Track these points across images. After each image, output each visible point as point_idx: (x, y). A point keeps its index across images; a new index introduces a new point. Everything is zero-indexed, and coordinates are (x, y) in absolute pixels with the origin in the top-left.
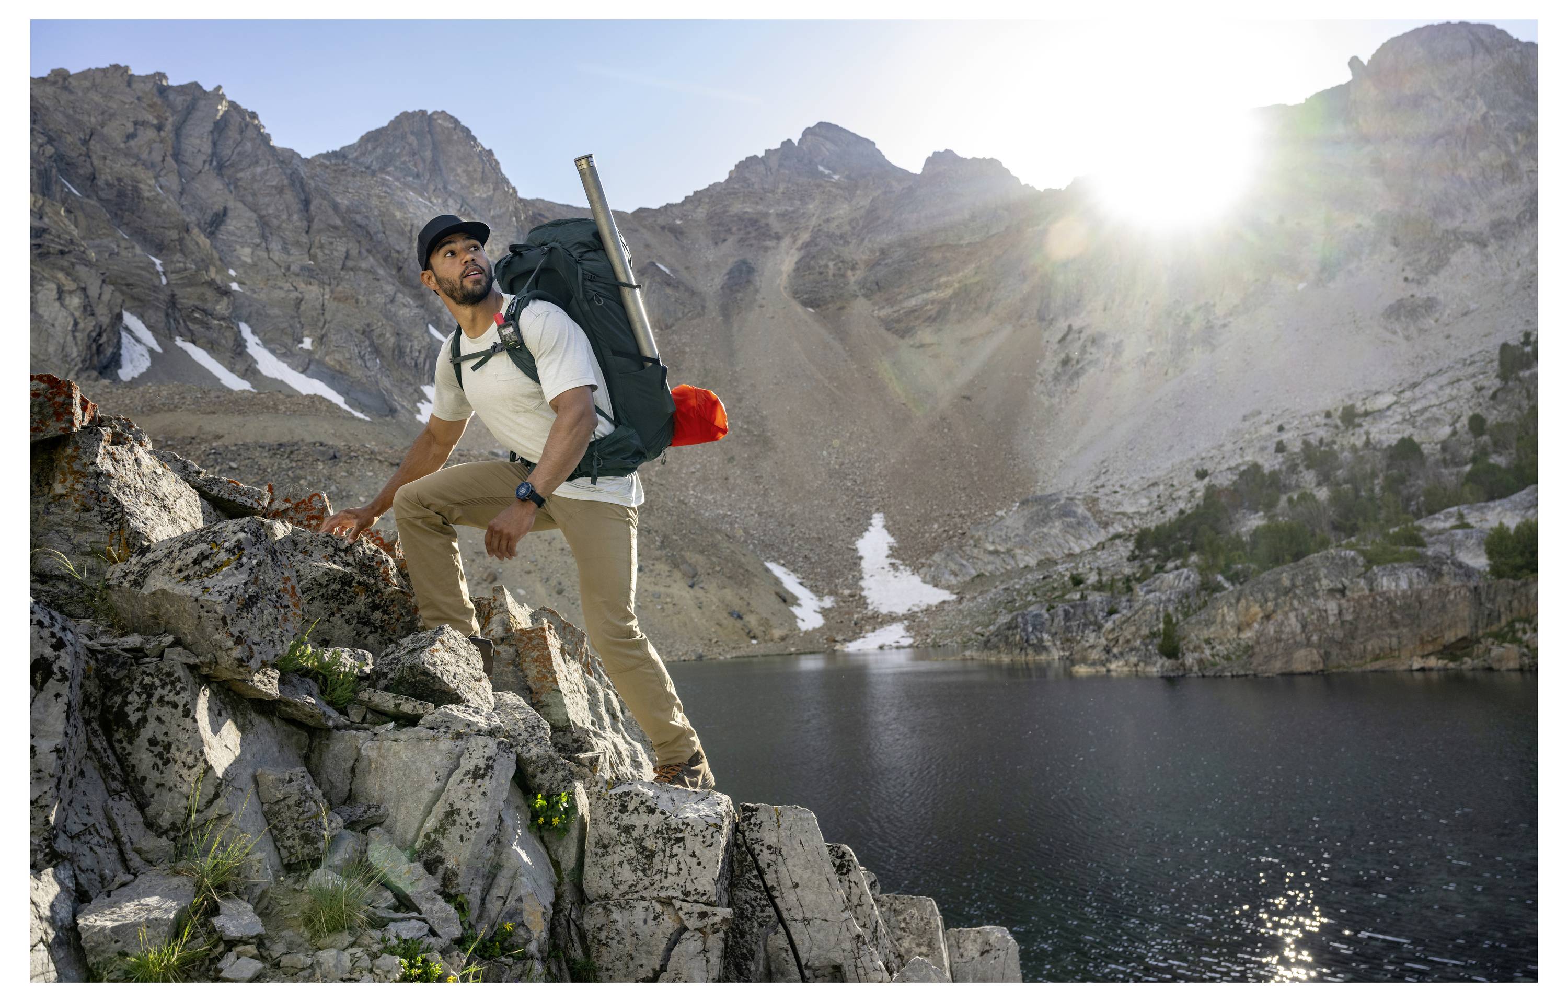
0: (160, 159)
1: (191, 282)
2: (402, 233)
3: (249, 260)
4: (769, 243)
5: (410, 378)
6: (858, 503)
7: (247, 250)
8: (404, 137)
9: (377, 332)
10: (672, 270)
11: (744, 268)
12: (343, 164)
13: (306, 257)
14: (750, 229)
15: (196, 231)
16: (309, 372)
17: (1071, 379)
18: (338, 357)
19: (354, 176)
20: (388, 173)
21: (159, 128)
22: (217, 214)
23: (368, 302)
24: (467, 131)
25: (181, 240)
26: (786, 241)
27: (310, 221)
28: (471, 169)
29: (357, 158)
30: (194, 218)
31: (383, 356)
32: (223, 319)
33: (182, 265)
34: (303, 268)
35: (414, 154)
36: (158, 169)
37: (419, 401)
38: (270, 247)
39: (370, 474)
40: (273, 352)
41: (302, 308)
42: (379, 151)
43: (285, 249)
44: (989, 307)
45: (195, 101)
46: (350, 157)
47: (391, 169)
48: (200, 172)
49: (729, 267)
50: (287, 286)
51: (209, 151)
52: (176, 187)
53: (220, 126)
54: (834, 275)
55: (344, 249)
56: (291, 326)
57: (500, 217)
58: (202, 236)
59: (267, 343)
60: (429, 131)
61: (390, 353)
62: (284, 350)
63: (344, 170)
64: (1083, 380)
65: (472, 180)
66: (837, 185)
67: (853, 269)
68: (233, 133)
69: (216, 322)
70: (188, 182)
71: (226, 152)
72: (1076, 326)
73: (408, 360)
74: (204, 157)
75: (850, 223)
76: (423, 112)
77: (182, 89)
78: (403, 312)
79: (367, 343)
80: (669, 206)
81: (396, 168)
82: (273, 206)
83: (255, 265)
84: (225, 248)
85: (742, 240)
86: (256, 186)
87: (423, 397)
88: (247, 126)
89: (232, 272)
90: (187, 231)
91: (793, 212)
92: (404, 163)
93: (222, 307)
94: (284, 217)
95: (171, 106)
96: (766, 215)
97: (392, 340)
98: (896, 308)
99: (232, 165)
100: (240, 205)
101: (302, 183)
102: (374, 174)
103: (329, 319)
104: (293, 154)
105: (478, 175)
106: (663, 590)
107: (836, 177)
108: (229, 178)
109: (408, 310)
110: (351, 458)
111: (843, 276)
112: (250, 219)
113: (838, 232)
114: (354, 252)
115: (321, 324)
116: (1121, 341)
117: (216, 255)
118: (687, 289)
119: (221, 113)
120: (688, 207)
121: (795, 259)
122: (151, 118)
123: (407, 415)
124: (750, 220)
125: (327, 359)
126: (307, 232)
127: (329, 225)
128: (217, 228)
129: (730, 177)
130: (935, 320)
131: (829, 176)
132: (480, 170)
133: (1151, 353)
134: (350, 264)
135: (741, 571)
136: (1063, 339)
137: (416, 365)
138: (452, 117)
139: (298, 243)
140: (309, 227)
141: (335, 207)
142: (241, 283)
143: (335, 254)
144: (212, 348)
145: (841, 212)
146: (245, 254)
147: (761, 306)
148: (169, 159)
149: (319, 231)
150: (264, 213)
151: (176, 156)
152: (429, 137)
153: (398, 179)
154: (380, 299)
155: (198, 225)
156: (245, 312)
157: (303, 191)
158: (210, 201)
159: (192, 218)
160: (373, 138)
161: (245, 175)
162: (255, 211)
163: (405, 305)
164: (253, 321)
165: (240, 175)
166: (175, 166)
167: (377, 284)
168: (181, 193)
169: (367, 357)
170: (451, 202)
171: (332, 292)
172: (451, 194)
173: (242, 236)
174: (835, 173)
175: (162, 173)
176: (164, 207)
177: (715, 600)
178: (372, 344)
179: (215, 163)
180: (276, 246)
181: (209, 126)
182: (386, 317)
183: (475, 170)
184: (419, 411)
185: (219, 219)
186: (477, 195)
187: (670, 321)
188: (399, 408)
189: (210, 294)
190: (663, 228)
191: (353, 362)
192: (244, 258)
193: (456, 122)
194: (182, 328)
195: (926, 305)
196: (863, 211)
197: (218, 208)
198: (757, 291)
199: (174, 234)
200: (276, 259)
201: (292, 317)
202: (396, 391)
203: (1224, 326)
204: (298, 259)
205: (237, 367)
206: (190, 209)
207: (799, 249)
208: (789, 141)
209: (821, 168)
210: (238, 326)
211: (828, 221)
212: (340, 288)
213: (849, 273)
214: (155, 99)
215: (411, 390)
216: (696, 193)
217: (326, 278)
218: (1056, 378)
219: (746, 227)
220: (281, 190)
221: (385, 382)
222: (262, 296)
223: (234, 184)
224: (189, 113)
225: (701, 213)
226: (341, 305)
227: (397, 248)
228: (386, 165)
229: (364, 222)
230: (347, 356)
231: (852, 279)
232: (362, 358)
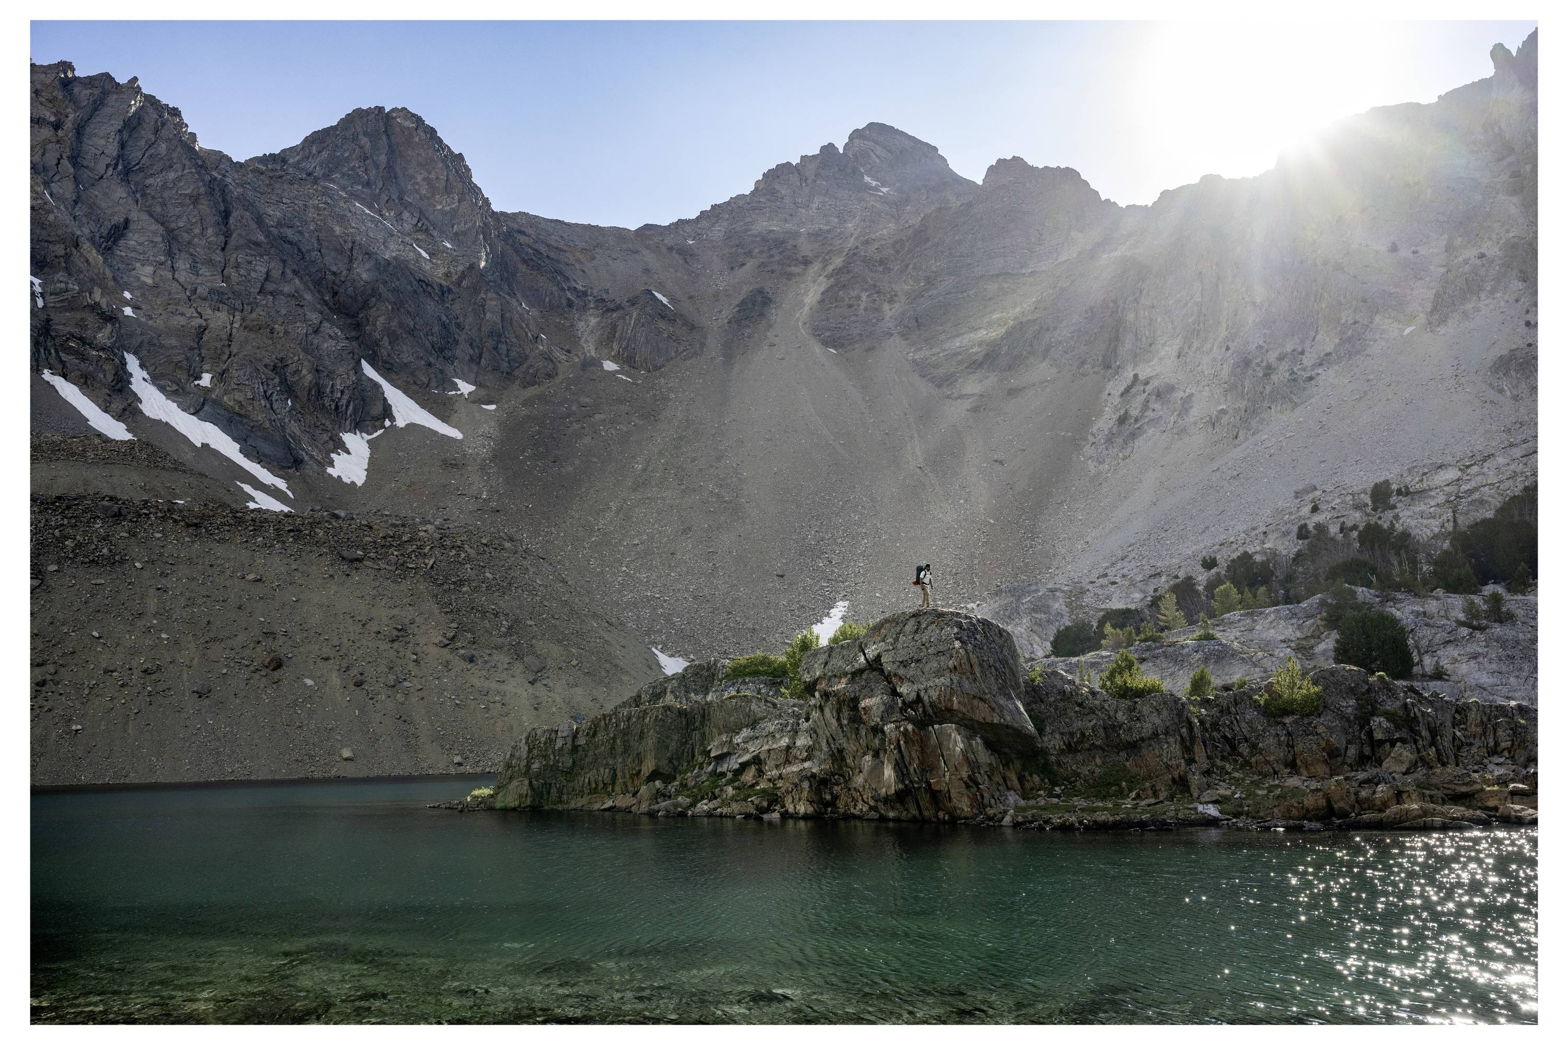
0: (56, 162)
1: (71, 305)
2: (341, 252)
3: (149, 281)
4: (795, 269)
5: (328, 423)
6: (822, 588)
7: (149, 269)
8: (355, 138)
9: (293, 367)
10: (672, 300)
11: (759, 299)
12: (282, 169)
13: (219, 278)
14: (774, 252)
15: (86, 246)
16: (201, 413)
17: (1125, 442)
18: (239, 396)
19: (291, 183)
20: (333, 181)
21: (57, 126)
22: (116, 227)
23: (286, 333)
24: (433, 131)
25: (67, 257)
26: (816, 267)
27: (228, 235)
28: (432, 176)
29: (298, 163)
30: (86, 231)
31: (297, 397)
32: (103, 349)
33: (63, 285)
34: (212, 291)
35: (366, 159)
36: (51, 174)
37: (334, 450)
38: (176, 265)
39: (158, 535)
40: (162, 389)
41: (205, 338)
42: (325, 154)
43: (194, 269)
44: (1047, 350)
45: (105, 94)
46: (291, 161)
47: (337, 175)
48: (102, 177)
49: (741, 298)
50: (191, 312)
51: (115, 154)
52: (69, 194)
53: (132, 125)
54: (866, 309)
55: (264, 270)
56: (187, 359)
57: (465, 233)
58: (94, 251)
59: (156, 379)
60: (385, 132)
61: (306, 393)
62: (175, 387)
63: (280, 177)
64: (1139, 442)
65: (433, 189)
66: (884, 200)
67: (891, 301)
68: (146, 134)
69: (94, 353)
70: (86, 189)
71: (134, 154)
72: (1142, 377)
73: (327, 402)
74: (108, 160)
75: (893, 246)
76: (380, 109)
77: (90, 81)
78: (328, 345)
79: (277, 380)
80: (681, 223)
81: (343, 175)
82: (185, 218)
83: (156, 286)
84: (122, 266)
85: (762, 265)
86: (166, 194)
87: (341, 446)
88: (163, 124)
89: (127, 295)
90: (77, 245)
91: (829, 231)
92: (353, 169)
93: (103, 336)
94: (197, 231)
95: (74, 100)
96: (796, 235)
97: (309, 377)
98: (935, 350)
99: (141, 170)
100: (145, 216)
101: (223, 192)
102: (315, 182)
103: (235, 351)
104: (221, 157)
105: (441, 185)
106: (494, 685)
107: (885, 190)
108: (136, 184)
109: (333, 343)
110: (140, 516)
111: (877, 310)
112: (155, 233)
113: (877, 257)
114: (276, 274)
115: (225, 357)
116: (1191, 395)
117: (108, 273)
118: (686, 323)
119: (133, 109)
120: (704, 224)
121: (822, 289)
122: (48, 114)
123: (316, 467)
124: (775, 240)
125: (225, 398)
126: (223, 249)
127: (250, 241)
128: (115, 242)
129: (756, 189)
130: (981, 365)
131: (876, 189)
132: (444, 178)
133: (1223, 412)
134: (270, 287)
135: (608, 666)
136: (1127, 390)
137: (337, 407)
138: (414, 115)
139: (210, 262)
140: (226, 243)
141: (259, 220)
142: (136, 308)
143: (253, 275)
144: (85, 383)
145: (885, 232)
146: (146, 274)
147: (773, 345)
148: (65, 162)
149: (237, 248)
150: (173, 226)
151: (75, 160)
152: (384, 138)
153: (344, 188)
154: (301, 329)
155: (92, 240)
156: (135, 342)
157: (224, 201)
158: (109, 212)
159: (83, 231)
160: (318, 139)
161: (155, 181)
162: (162, 224)
163: (330, 337)
164: (144, 353)
165: (150, 181)
166: (72, 170)
167: (300, 311)
168: (76, 202)
169: (275, 397)
170: (406, 215)
171: (243, 319)
172: (407, 206)
173: (144, 253)
174: (883, 186)
175: (56, 178)
176: (51, 217)
177: (558, 700)
178: (283, 381)
179: (120, 167)
180: (183, 265)
181: (118, 124)
182: (306, 351)
183: (437, 178)
184: (331, 463)
185: (119, 231)
186: (439, 207)
187: (660, 361)
188: (306, 458)
189: (92, 320)
190: (670, 249)
191: (256, 403)
192: (143, 278)
193: (419, 120)
194: (53, 359)
195: (973, 346)
196: (911, 231)
197: (118, 219)
198: (770, 326)
199: (59, 250)
200: (182, 280)
201: (192, 349)
202: (305, 438)
203: (1311, 378)
204: (209, 279)
205: (113, 406)
206: (84, 220)
207: (828, 277)
208: (831, 145)
209: (867, 179)
210: (123, 356)
211: (867, 242)
212: (254, 315)
213: (886, 306)
214: (55, 93)
215: (325, 437)
216: (713, 207)
217: (238, 304)
218: (1110, 439)
219: (770, 249)
220: (195, 200)
221: (294, 428)
222: (159, 323)
223: (140, 193)
224: (96, 110)
225: (718, 232)
226: (252, 335)
227: (334, 269)
228: (331, 171)
229: (296, 238)
230: (250, 395)
231: (888, 314)
232: (268, 398)
